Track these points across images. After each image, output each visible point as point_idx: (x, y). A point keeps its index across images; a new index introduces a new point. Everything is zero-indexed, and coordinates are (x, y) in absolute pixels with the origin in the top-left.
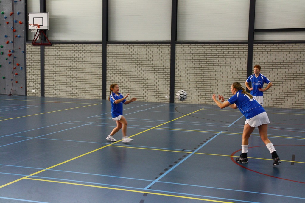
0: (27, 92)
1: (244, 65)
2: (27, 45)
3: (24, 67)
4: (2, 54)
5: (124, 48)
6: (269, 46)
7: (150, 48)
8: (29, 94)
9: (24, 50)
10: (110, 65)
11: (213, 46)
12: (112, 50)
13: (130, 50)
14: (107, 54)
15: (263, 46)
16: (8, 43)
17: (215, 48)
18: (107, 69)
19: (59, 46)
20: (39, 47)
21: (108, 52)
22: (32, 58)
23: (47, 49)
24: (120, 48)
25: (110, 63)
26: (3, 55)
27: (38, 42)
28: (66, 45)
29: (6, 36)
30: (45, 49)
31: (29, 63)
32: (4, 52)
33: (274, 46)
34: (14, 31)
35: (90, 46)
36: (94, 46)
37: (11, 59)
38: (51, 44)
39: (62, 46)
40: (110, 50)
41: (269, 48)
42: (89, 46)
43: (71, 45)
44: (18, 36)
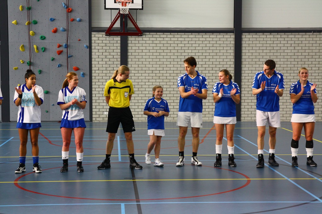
0: (94, 116)
2: (93, 36)
3: (88, 73)
4: (44, 51)
5: (272, 39)
7: (314, 39)
8: (97, 119)
9: (88, 44)
10: (247, 66)
12: (251, 42)
13: (282, 42)
14: (243, 48)
16: (55, 31)
18: (243, 72)
19: (157, 36)
20: (118, 39)
21: (243, 45)
22: (104, 57)
23: (133, 42)
24: (265, 39)
25: (247, 63)
26: (45, 53)
27: (117, 30)
28: (169, 35)
29: (52, 20)
30: (129, 42)
31: (97, 66)
32: (47, 47)
34: (69, 10)
35: (213, 36)
36: (220, 36)
37: (62, 59)
38: (139, 32)
39: (162, 36)
40: (247, 42)
42: (211, 36)
43: (177, 35)
44: (78, 19)
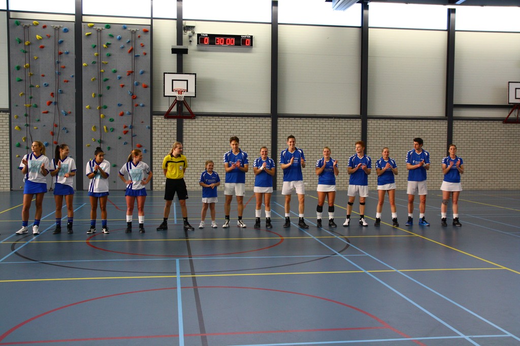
0: (154, 186)
1: (443, 144)
2: (154, 118)
3: (149, 150)
4: (112, 131)
5: (302, 123)
6: (468, 123)
7: (335, 124)
8: (157, 188)
9: (149, 126)
10: (282, 145)
11: (410, 123)
12: (285, 125)
13: (310, 126)
14: (279, 130)
15: (463, 123)
16: (122, 115)
17: (413, 125)
19: (207, 119)
20: (175, 121)
21: (279, 128)
22: (163, 136)
23: (187, 124)
24: (296, 123)
25: (282, 142)
27: (174, 114)
28: (218, 119)
29: (120, 105)
30: (184, 124)
31: (157, 143)
32: (115, 128)
33: (473, 123)
34: (134, 97)
35: (254, 120)
36: (260, 120)
37: (128, 138)
38: (193, 116)
39: (211, 119)
40: (282, 125)
41: (469, 126)
42: (253, 120)
43: (224, 119)
44: (141, 105)
